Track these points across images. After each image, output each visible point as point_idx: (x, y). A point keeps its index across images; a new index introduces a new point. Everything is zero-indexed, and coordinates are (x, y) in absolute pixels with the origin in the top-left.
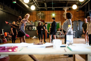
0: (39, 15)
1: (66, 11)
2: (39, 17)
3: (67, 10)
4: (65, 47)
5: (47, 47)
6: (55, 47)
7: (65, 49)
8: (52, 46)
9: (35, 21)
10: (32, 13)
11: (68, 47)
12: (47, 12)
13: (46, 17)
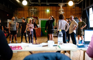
0: (31, 10)
1: (61, 7)
2: (32, 13)
3: (63, 6)
4: (57, 46)
5: (43, 46)
6: (49, 46)
7: (56, 48)
8: (47, 46)
9: (27, 17)
10: (23, 9)
11: (59, 46)
12: (40, 8)
13: (40, 13)
